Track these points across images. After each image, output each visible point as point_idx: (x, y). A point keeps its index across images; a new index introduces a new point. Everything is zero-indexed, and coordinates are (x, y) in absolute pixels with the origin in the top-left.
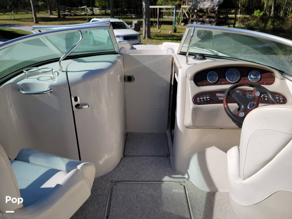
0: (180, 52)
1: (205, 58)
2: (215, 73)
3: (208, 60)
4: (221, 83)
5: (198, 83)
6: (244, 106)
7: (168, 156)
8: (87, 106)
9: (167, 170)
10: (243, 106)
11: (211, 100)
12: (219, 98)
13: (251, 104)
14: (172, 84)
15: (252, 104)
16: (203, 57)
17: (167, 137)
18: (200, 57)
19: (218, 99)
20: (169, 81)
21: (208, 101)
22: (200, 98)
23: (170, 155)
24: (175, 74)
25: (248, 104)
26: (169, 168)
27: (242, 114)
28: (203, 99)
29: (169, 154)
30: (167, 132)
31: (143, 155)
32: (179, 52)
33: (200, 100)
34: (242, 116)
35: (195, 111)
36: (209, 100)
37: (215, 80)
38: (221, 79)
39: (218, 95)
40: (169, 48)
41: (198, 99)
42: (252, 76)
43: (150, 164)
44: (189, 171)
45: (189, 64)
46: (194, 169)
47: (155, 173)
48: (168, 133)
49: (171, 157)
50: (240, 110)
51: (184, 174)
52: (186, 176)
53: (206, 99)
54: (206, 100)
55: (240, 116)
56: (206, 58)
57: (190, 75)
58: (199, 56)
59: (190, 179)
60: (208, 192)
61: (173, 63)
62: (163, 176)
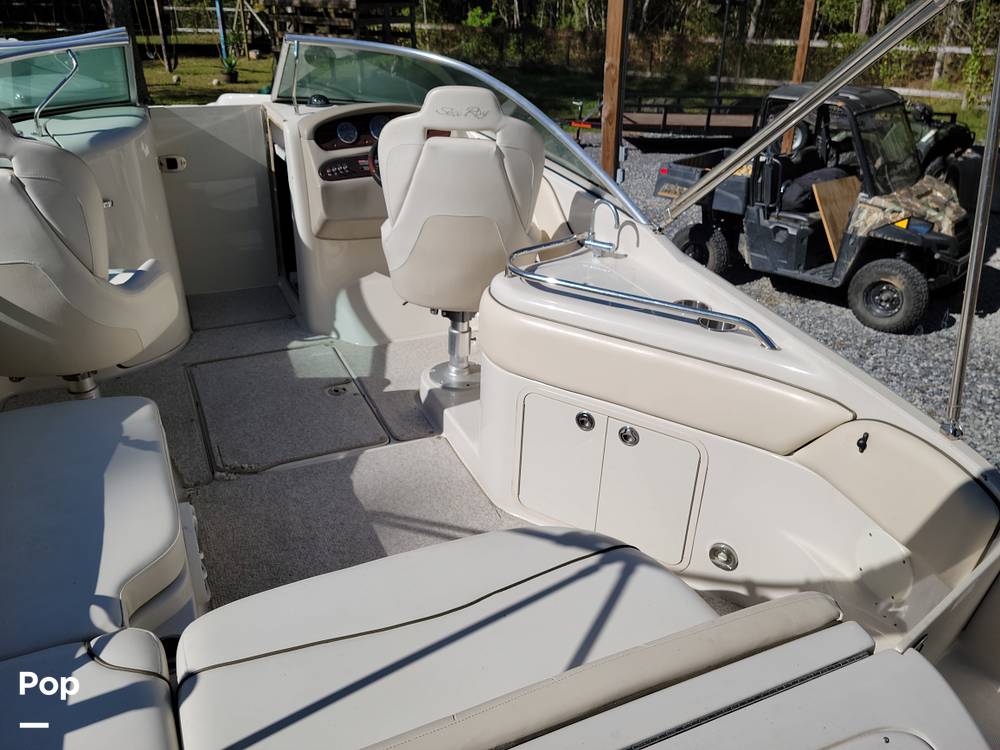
0: (279, 97)
1: (329, 103)
2: (349, 125)
4: (363, 143)
5: (323, 146)
8: (110, 204)
9: (294, 334)
11: (352, 172)
12: (364, 167)
14: (273, 169)
16: (326, 102)
17: (282, 292)
18: (319, 102)
19: (362, 169)
20: (266, 165)
21: (346, 174)
22: (331, 169)
23: (294, 316)
24: (276, 146)
26: (298, 332)
28: (337, 171)
29: (293, 314)
31: (238, 323)
32: (276, 98)
33: (332, 173)
35: (325, 191)
36: (348, 173)
37: (351, 139)
38: (362, 136)
39: (360, 162)
41: (326, 171)
43: (258, 333)
44: (338, 325)
45: (300, 115)
46: (345, 320)
48: (281, 283)
49: (298, 318)
51: (328, 334)
52: (334, 335)
53: (342, 170)
54: (341, 173)
56: (331, 102)
57: (305, 133)
58: (317, 100)
59: (342, 337)
60: (375, 348)
61: (265, 121)
62: (289, 342)
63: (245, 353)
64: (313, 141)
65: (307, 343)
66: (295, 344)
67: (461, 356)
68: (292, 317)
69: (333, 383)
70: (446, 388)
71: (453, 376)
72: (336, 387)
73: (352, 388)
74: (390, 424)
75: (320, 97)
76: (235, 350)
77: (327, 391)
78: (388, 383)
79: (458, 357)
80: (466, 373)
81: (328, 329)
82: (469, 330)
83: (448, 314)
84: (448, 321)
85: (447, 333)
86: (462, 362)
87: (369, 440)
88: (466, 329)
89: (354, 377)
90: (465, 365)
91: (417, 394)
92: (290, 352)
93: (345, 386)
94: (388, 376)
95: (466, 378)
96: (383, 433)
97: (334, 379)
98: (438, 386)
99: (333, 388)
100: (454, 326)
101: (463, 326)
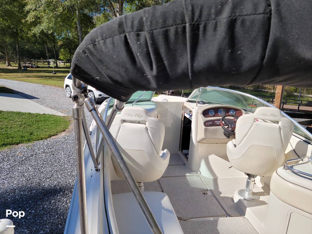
0: (188, 101)
2: (212, 111)
3: (206, 105)
4: (216, 116)
9: (187, 171)
10: (230, 126)
11: (213, 125)
17: (179, 156)
18: (202, 103)
19: (216, 124)
20: (181, 119)
24: (185, 113)
28: (209, 124)
30: (179, 153)
35: (205, 130)
37: (213, 114)
40: (164, 99)
41: (206, 124)
42: (231, 112)
43: (176, 169)
44: (200, 170)
45: (197, 107)
46: (203, 168)
47: (180, 172)
52: (199, 173)
59: (202, 174)
60: (213, 179)
61: (183, 107)
62: (186, 174)
63: (173, 176)
64: (202, 115)
65: (192, 175)
66: (187, 174)
67: (251, 189)
68: (185, 165)
69: (203, 190)
70: (245, 199)
71: (247, 195)
72: (205, 192)
73: (209, 193)
74: (226, 209)
76: (170, 174)
77: (201, 192)
78: (221, 193)
79: (250, 189)
80: (251, 195)
81: (197, 171)
82: (254, 181)
83: (248, 175)
84: (247, 177)
85: (246, 180)
86: (251, 191)
87: (220, 214)
88: (253, 180)
89: (209, 189)
90: (251, 192)
91: (232, 199)
92: (187, 177)
93: (207, 192)
94: (220, 190)
95: (252, 197)
96: (224, 212)
97: (203, 189)
98: (242, 198)
99: (203, 192)
100: (249, 178)
101: (253, 179)
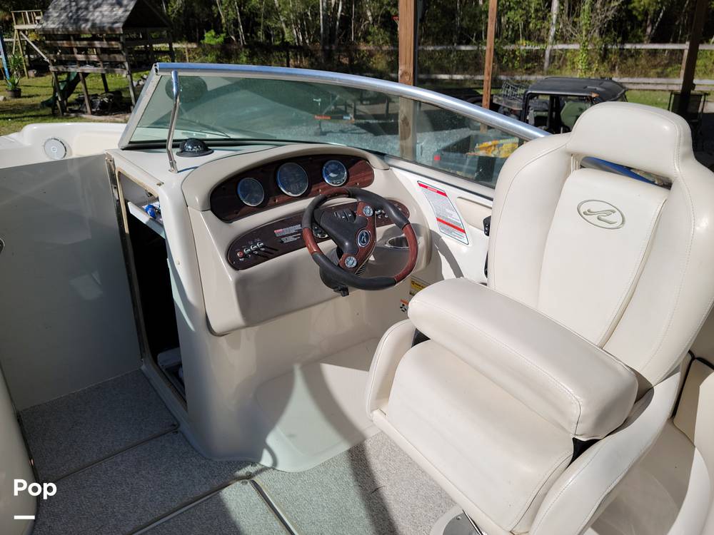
0: (130, 142)
1: (208, 150)
2: (254, 181)
3: (218, 153)
4: (273, 202)
5: (223, 215)
6: (349, 241)
7: (175, 427)
9: (192, 465)
10: (347, 244)
11: (269, 250)
12: (283, 239)
13: (362, 235)
14: (127, 231)
15: (365, 234)
16: (204, 147)
17: (148, 380)
18: (196, 149)
19: (283, 242)
21: (262, 253)
22: (242, 251)
23: (179, 425)
24: (129, 203)
25: (356, 237)
26: (194, 460)
27: (351, 262)
28: (250, 252)
29: (175, 423)
30: (143, 367)
31: (102, 456)
32: (126, 144)
33: (245, 256)
34: (353, 266)
35: (241, 285)
36: (264, 251)
38: (271, 194)
39: (278, 232)
40: (49, 140)
41: (238, 255)
43: (138, 473)
45: (178, 172)
47: (162, 488)
48: (147, 367)
49: (184, 427)
50: (345, 254)
53: (257, 249)
54: (257, 253)
55: (348, 266)
56: (209, 148)
57: (197, 198)
58: (193, 148)
61: (112, 175)
64: (210, 212)
75: (195, 142)
